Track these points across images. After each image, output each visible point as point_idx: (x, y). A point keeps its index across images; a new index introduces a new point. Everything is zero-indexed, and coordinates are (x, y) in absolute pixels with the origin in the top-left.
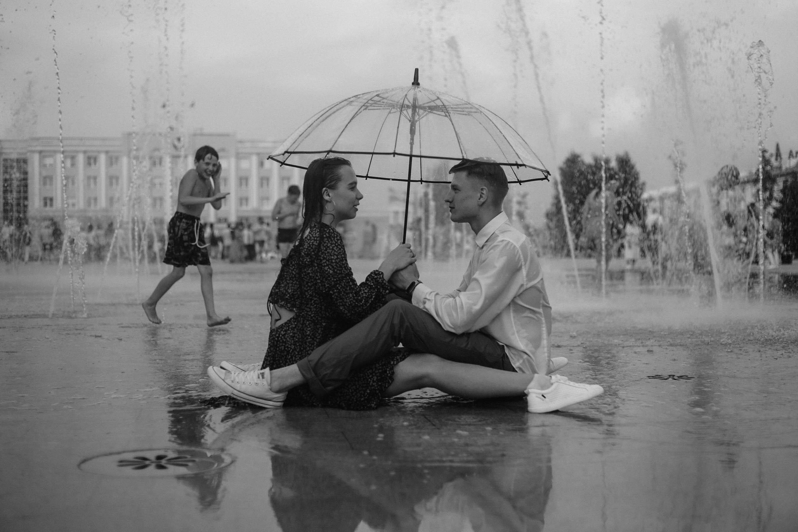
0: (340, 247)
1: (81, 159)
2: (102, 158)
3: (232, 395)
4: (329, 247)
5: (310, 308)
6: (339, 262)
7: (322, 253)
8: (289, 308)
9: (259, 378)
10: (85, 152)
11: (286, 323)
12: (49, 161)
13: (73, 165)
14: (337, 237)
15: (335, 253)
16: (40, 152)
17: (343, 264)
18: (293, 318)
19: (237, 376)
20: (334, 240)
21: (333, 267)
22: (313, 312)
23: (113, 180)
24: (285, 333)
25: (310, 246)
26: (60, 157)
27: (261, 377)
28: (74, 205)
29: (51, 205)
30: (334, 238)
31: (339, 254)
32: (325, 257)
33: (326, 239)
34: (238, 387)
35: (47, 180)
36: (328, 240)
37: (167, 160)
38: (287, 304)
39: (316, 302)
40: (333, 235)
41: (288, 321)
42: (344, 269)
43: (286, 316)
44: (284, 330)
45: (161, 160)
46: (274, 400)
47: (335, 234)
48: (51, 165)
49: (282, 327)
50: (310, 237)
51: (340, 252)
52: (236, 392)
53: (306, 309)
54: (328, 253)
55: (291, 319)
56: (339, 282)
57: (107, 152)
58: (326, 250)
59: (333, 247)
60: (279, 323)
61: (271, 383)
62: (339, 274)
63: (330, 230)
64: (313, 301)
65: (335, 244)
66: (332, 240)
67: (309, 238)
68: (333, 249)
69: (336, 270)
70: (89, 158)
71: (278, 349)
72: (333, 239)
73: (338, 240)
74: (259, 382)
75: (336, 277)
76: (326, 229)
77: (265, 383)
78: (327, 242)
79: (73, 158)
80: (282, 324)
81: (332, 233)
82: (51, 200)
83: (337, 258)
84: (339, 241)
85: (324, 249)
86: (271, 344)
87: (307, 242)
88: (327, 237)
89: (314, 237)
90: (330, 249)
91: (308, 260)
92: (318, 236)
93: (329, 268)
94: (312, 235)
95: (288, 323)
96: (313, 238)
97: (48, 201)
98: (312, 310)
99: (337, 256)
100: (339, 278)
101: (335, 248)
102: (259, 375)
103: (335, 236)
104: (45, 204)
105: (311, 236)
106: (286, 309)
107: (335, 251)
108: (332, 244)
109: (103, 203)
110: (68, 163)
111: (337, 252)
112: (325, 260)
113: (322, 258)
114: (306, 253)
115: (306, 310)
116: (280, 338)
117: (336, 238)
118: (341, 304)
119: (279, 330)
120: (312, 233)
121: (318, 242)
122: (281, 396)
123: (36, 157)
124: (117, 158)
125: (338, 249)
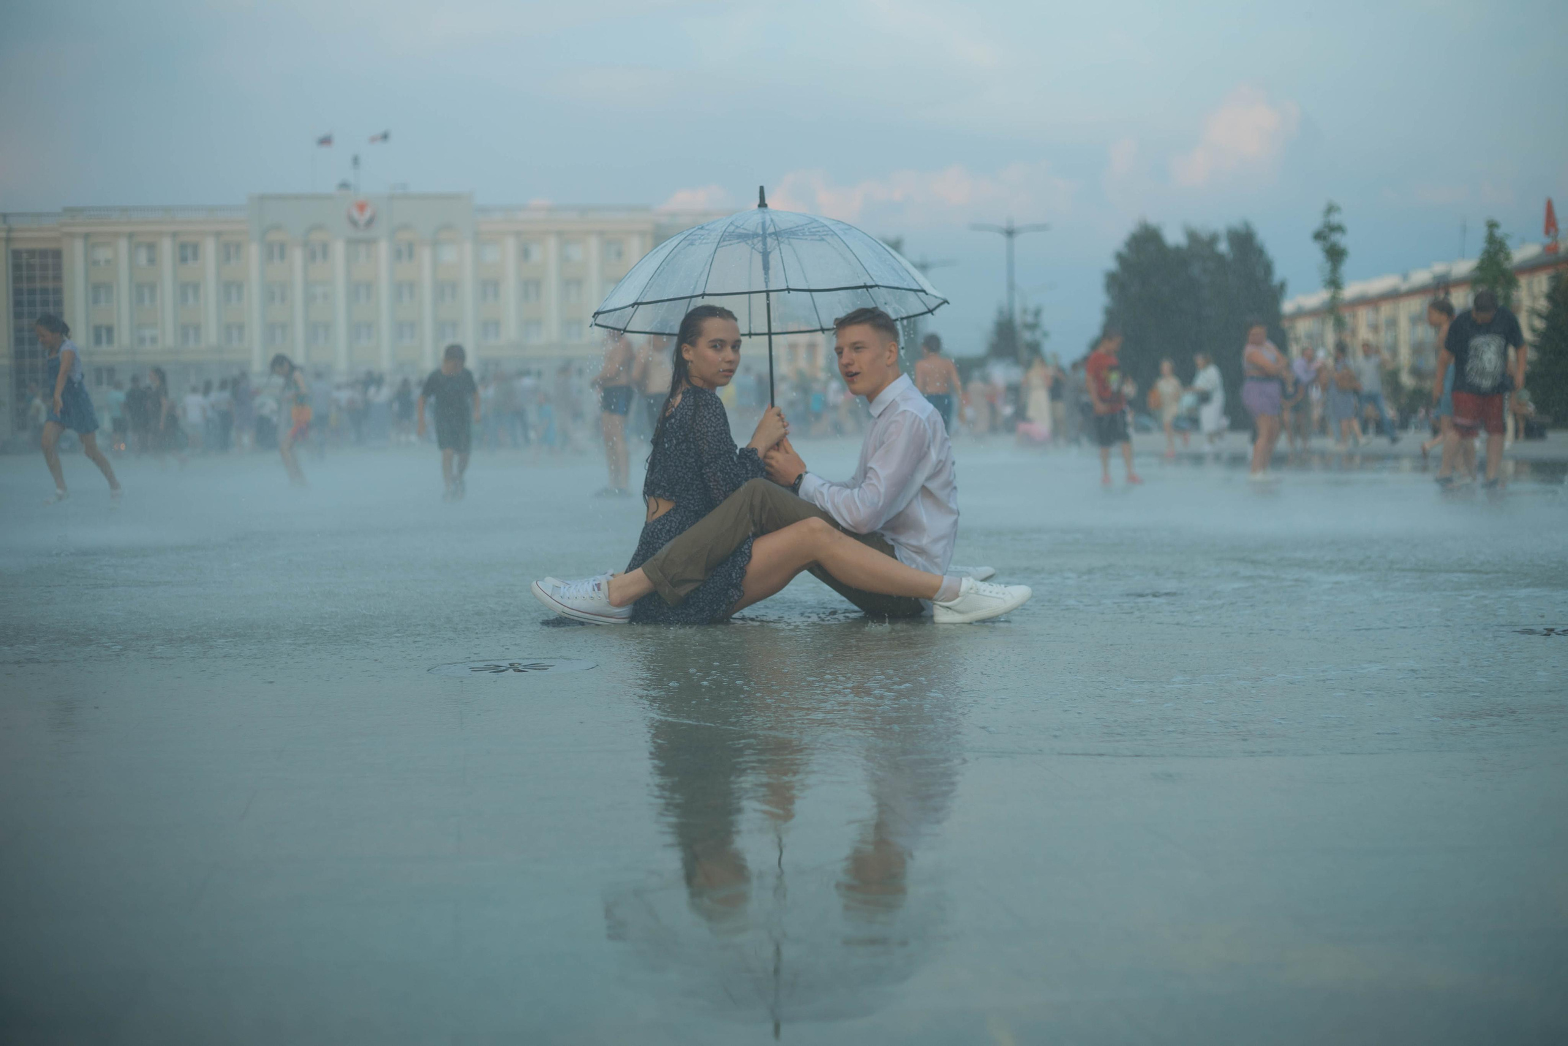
0: (719, 417)
1: (167, 248)
2: (210, 249)
3: (563, 614)
4: (705, 417)
5: (692, 495)
6: (718, 435)
7: (697, 424)
8: (668, 497)
9: (594, 590)
10: (174, 235)
11: (664, 516)
12: (103, 254)
13: (152, 261)
14: (715, 404)
15: (713, 424)
16: (87, 236)
17: (722, 438)
18: (673, 509)
19: (567, 590)
20: (712, 408)
21: (708, 441)
22: (697, 500)
23: (231, 288)
24: (662, 527)
25: (683, 417)
26: (123, 245)
27: (596, 589)
28: (154, 340)
29: (110, 340)
30: (712, 406)
31: (717, 425)
32: (700, 429)
33: (702, 407)
34: (569, 603)
35: (99, 290)
36: (704, 409)
37: (339, 249)
38: (664, 493)
39: (699, 487)
40: (710, 402)
41: (667, 513)
42: (723, 444)
43: (665, 507)
44: (661, 523)
45: (325, 249)
46: (616, 617)
47: (713, 400)
48: (108, 262)
49: (659, 520)
50: (683, 406)
51: (719, 424)
52: (566, 610)
53: (688, 497)
54: (704, 424)
55: (670, 511)
56: (714, 460)
57: (218, 234)
58: (702, 421)
59: (710, 417)
60: (657, 516)
61: (609, 596)
62: (716, 449)
63: (706, 396)
64: (694, 486)
65: (713, 414)
66: (709, 409)
67: (681, 406)
68: (710, 419)
69: (712, 445)
70: (183, 246)
71: (651, 546)
72: (710, 407)
73: (716, 408)
74: (594, 595)
75: (712, 453)
76: (702, 396)
77: (602, 595)
78: (703, 411)
79: (151, 247)
80: (660, 517)
81: (709, 400)
82: (110, 330)
83: (715, 431)
84: (718, 410)
85: (700, 419)
86: (644, 540)
87: (679, 412)
88: (703, 405)
89: (688, 406)
90: (706, 419)
91: (682, 434)
92: (692, 404)
93: (703, 443)
94: (686, 403)
95: (667, 516)
96: (686, 407)
97: (103, 333)
98: (695, 497)
99: (714, 427)
100: (715, 455)
101: (713, 419)
102: (593, 586)
103: (714, 403)
104: (98, 340)
105: (684, 404)
106: (664, 499)
107: (713, 422)
108: (709, 413)
109: (212, 335)
110: (142, 257)
111: (715, 423)
112: (699, 434)
113: (696, 431)
114: (679, 425)
115: (688, 499)
116: (655, 534)
117: (714, 406)
118: (715, 487)
119: (656, 524)
120: (686, 400)
121: (693, 411)
122: (625, 611)
123: (79, 246)
124: (238, 246)
125: (716, 419)
